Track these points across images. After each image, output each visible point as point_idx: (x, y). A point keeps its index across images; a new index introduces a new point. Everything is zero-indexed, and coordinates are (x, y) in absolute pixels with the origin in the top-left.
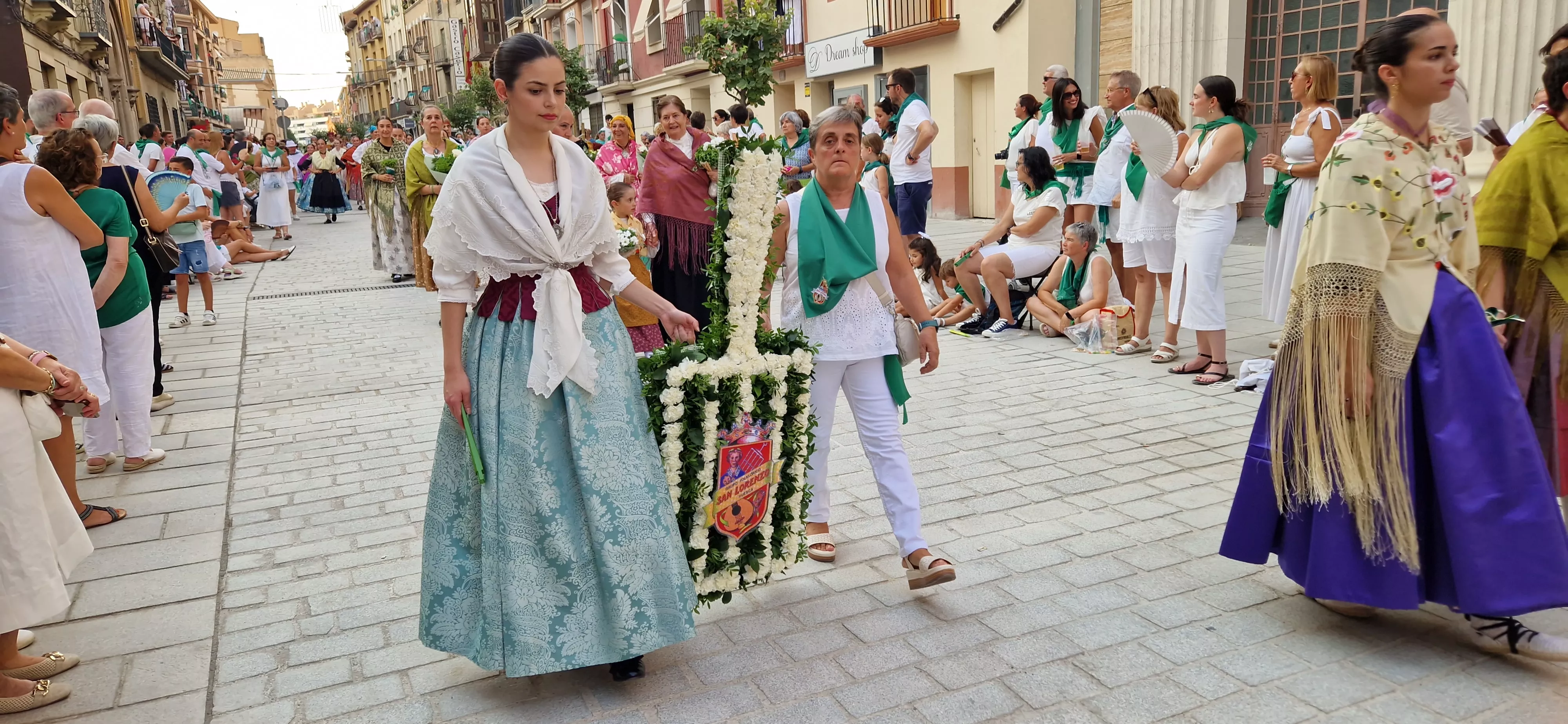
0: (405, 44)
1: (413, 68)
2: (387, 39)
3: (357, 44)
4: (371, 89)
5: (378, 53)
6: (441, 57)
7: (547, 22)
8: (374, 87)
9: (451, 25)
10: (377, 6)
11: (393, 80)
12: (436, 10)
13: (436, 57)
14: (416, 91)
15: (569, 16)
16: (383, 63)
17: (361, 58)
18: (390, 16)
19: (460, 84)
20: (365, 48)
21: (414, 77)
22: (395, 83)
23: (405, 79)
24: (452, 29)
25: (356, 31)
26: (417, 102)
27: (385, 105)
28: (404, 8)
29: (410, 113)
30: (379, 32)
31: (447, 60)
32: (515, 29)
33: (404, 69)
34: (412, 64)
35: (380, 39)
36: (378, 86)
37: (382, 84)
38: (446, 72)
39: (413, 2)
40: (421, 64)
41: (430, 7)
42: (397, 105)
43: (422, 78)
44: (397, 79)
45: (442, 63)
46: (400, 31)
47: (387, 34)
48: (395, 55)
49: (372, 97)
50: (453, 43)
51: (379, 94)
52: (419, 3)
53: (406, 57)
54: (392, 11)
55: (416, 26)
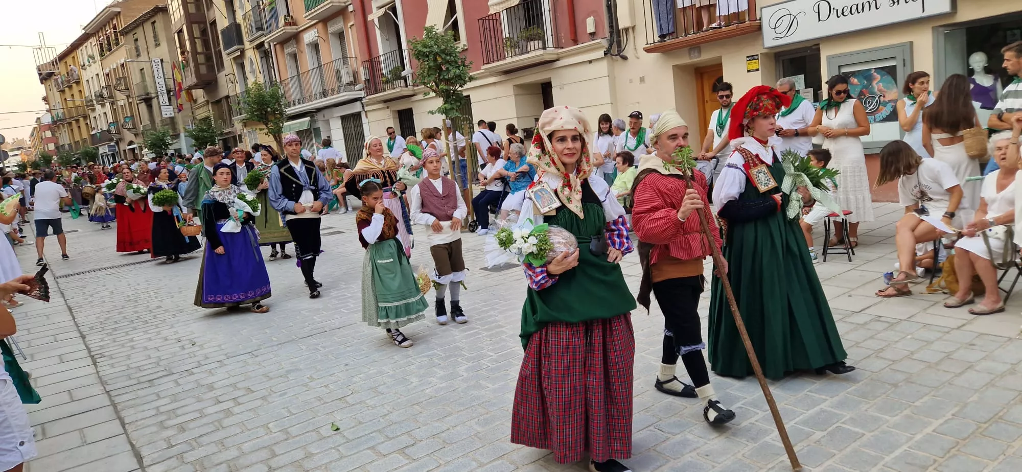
0: (103, 84)
1: (112, 104)
2: (85, 83)
3: (55, 89)
4: (70, 124)
5: (77, 95)
6: (142, 93)
8: (74, 122)
9: (154, 63)
10: (73, 57)
11: (92, 115)
12: (134, 53)
13: (136, 91)
14: (117, 122)
15: (309, 37)
16: (82, 103)
17: (59, 100)
18: (87, 63)
19: (168, 112)
20: (63, 91)
21: (114, 111)
22: (95, 117)
23: (105, 113)
24: (154, 67)
25: (54, 79)
26: (118, 132)
27: (85, 136)
28: (101, 55)
29: (112, 140)
30: (76, 78)
31: (148, 94)
32: (235, 58)
33: (103, 105)
34: (112, 100)
35: (78, 83)
36: (77, 121)
37: (81, 119)
38: (149, 104)
39: (110, 50)
40: (121, 99)
41: (129, 52)
42: (98, 135)
43: (123, 111)
44: (96, 114)
45: (144, 97)
46: (97, 75)
47: (84, 79)
48: (93, 95)
49: (72, 130)
50: (156, 79)
51: (79, 127)
52: (117, 50)
53: (106, 95)
54: (88, 60)
55: (114, 69)
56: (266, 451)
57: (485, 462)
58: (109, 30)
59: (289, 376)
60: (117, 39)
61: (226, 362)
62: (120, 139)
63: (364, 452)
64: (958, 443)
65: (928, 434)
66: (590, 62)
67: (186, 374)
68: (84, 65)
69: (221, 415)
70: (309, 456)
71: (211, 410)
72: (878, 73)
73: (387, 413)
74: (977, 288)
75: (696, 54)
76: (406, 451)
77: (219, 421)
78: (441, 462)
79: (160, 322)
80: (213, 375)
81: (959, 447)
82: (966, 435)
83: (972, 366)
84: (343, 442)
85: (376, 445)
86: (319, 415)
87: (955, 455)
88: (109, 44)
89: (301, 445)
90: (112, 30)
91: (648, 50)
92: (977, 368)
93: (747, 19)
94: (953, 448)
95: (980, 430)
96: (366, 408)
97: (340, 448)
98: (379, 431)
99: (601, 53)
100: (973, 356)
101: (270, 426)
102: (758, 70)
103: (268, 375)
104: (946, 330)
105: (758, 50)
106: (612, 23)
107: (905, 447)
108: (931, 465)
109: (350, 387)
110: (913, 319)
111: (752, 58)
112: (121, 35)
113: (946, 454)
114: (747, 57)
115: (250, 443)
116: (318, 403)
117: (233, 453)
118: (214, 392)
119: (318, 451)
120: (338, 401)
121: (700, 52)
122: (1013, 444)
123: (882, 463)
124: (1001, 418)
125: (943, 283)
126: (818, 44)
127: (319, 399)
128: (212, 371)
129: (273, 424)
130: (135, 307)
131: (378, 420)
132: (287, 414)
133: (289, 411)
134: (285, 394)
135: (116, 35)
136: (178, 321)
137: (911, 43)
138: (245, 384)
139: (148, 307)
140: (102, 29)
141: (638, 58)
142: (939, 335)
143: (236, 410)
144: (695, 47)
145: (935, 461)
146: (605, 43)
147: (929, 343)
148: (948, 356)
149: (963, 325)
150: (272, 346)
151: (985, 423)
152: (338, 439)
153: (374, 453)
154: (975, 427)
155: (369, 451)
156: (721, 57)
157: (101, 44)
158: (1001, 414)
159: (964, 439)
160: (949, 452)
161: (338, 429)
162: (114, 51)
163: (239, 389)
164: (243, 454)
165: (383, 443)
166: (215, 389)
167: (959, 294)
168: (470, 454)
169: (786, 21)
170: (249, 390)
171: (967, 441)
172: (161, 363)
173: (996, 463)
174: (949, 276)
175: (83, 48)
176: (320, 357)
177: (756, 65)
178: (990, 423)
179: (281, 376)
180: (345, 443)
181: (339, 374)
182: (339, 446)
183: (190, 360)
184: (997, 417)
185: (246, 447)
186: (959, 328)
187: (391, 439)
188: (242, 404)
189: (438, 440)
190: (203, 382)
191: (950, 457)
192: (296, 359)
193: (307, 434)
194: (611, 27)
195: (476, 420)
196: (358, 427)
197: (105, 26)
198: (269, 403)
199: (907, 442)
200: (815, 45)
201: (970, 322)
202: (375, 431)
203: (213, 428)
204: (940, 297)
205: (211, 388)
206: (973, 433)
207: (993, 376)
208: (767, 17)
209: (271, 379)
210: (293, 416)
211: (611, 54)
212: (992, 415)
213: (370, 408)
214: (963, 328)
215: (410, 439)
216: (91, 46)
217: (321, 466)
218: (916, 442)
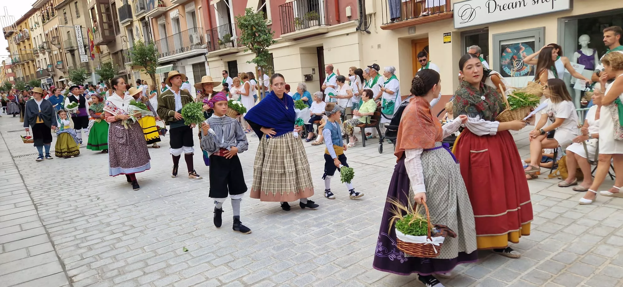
0: (44, 40)
1: (50, 53)
2: (33, 39)
3: (14, 43)
4: (23, 65)
5: (27, 47)
6: (68, 46)
7: (154, 20)
8: (26, 64)
9: (76, 28)
10: (26, 23)
11: (37, 60)
12: (64, 21)
13: (64, 45)
14: (52, 64)
15: (173, 14)
16: (31, 51)
17: (17, 50)
18: (34, 27)
19: (85, 58)
20: (19, 44)
21: (51, 57)
22: (39, 61)
23: (45, 59)
24: (76, 30)
25: (13, 36)
26: (53, 70)
27: (33, 72)
28: (43, 22)
29: (49, 75)
30: (27, 36)
31: (72, 47)
32: (127, 27)
33: (44, 54)
36: (28, 63)
37: (30, 62)
38: (72, 53)
39: (49, 19)
40: (55, 50)
41: (60, 21)
42: (41, 72)
43: (56, 58)
44: (40, 59)
45: (69, 49)
46: (41, 34)
48: (38, 47)
49: (24, 68)
50: (77, 37)
51: (29, 67)
52: (53, 19)
54: (35, 25)
55: (51, 31)
56: (142, 263)
57: (278, 272)
58: (48, 7)
59: (157, 219)
60: (53, 12)
61: (118, 210)
62: (55, 75)
63: (204, 264)
64: (566, 266)
65: (548, 260)
66: (348, 34)
67: (93, 216)
68: (33, 28)
69: (115, 241)
70: (169, 266)
71: (108, 238)
72: (523, 46)
73: (218, 242)
74: (579, 176)
75: (413, 31)
76: (229, 264)
77: (113, 244)
78: (250, 271)
79: (78, 185)
80: (110, 217)
81: (566, 268)
82: (570, 262)
83: (575, 221)
84: (190, 258)
85: (211, 261)
86: (176, 242)
87: (564, 274)
88: (48, 16)
89: (164, 259)
90: (50, 7)
91: (383, 28)
92: (578, 223)
93: (445, 10)
94: (563, 269)
95: (580, 259)
96: (205, 239)
97: (188, 262)
98: (213, 252)
99: (354, 29)
100: (576, 216)
101: (145, 248)
102: (450, 42)
103: (144, 218)
104: (560, 200)
105: (450, 30)
106: (362, 11)
107: (534, 268)
108: (550, 279)
109: (195, 226)
110: (540, 193)
111: (447, 34)
112: (55, 10)
113: (558, 273)
114: (444, 34)
115: (133, 258)
116: (175, 235)
117: (122, 263)
118: (111, 227)
119: (175, 263)
120: (188, 234)
121: (415, 30)
122: (599, 267)
123: (520, 277)
124: (592, 252)
125: (558, 173)
126: (488, 27)
127: (176, 233)
128: (110, 215)
129: (146, 247)
130: (62, 176)
131: (212, 246)
132: (155, 241)
133: (157, 240)
134: (155, 229)
135: (52, 10)
136: (89, 185)
137: (544, 28)
138: (130, 223)
139: (70, 176)
140: (44, 6)
141: (377, 33)
142: (555, 203)
143: (124, 238)
144: (412, 27)
145: (552, 276)
146: (357, 23)
147: (549, 207)
148: (561, 215)
149: (570, 198)
150: (147, 201)
151: (583, 255)
152: (187, 256)
153: (209, 265)
154: (576, 257)
155: (206, 264)
156: (427, 34)
157: (43, 15)
158: (592, 250)
159: (570, 264)
160: (560, 271)
161: (187, 251)
162: (51, 20)
163: (126, 226)
164: (128, 264)
165: (215, 259)
166: (111, 226)
167: (568, 179)
168: (269, 267)
169: (469, 12)
170: (132, 227)
171: (572, 265)
172: (78, 209)
173: (589, 278)
174: (562, 168)
175: (32, 17)
176: (177, 208)
177: (449, 39)
178: (586, 255)
179: (152, 219)
180: (191, 259)
181: (189, 218)
182: (188, 260)
183: (96, 208)
184: (590, 251)
185: (130, 260)
186: (567, 199)
187: (220, 257)
188: (128, 234)
189: (249, 258)
190: (104, 221)
191: (561, 274)
192: (162, 209)
193: (168, 253)
194: (361, 13)
195: (273, 247)
196: (200, 250)
197: (46, 4)
198: (145, 234)
199: (535, 265)
200: (485, 28)
201: (574, 196)
202: (210, 252)
203: (109, 249)
204: (556, 181)
205: (108, 224)
206: (575, 261)
207: (588, 228)
208: (457, 9)
209: (146, 220)
210: (160, 243)
211: (360, 30)
212: (587, 251)
213: (207, 239)
214: (570, 199)
215: (231, 257)
216: (37, 17)
217: (176, 272)
218: (541, 265)
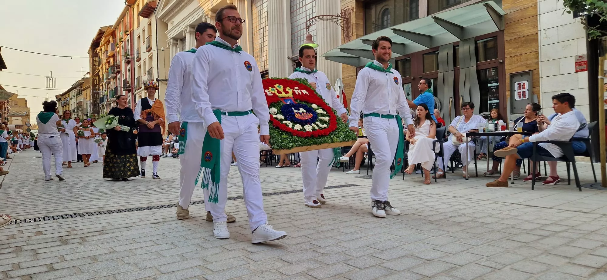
34: (77, 113)
35: (68, 105)
47: (71, 103)
53: (76, 111)
